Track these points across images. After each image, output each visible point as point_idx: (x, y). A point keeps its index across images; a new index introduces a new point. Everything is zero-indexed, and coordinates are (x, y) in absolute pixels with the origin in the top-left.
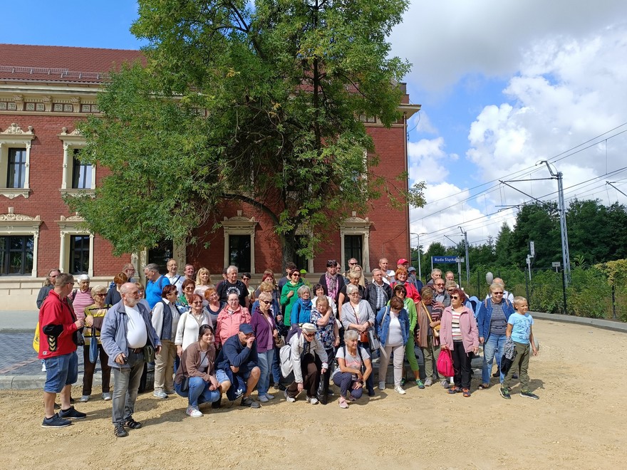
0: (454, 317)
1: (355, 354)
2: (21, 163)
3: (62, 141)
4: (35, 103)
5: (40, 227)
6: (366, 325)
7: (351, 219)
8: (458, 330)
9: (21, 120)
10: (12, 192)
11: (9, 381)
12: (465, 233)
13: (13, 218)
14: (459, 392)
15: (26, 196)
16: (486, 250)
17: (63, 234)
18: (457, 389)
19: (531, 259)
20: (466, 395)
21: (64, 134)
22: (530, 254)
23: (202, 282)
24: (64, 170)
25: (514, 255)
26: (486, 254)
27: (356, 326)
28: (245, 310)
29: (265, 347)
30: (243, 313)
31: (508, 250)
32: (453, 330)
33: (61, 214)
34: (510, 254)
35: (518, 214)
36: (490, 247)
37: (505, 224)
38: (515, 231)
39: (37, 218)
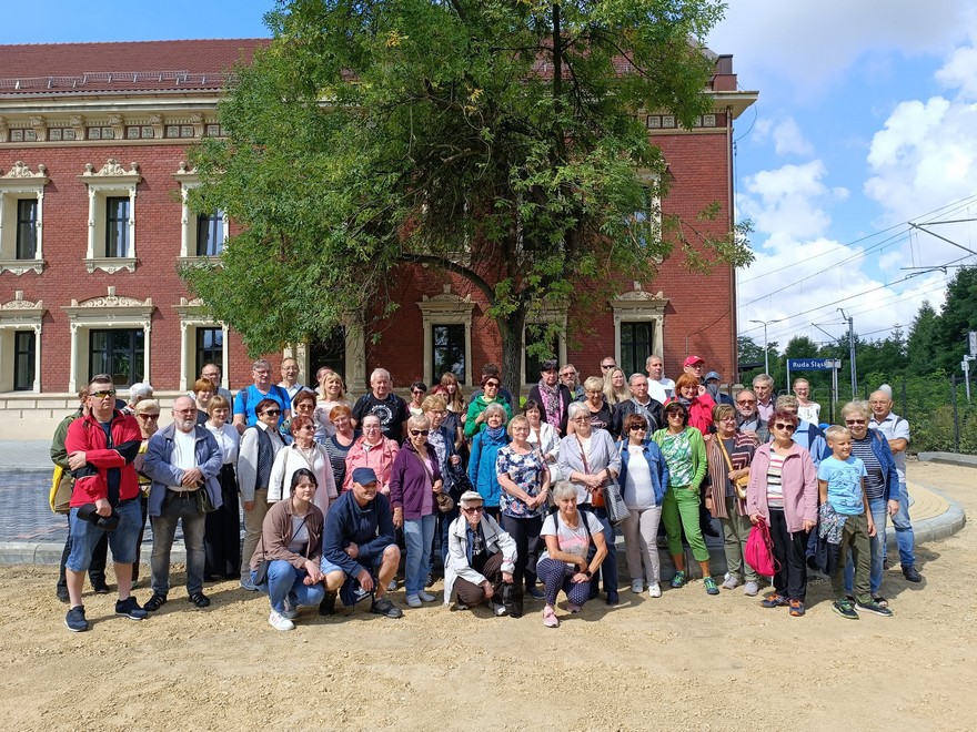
0: (772, 463)
1: (576, 524)
2: (125, 220)
3: (180, 183)
4: (141, 127)
5: (152, 315)
6: (602, 475)
7: (632, 294)
8: (778, 489)
9: (121, 153)
10: (111, 264)
11: (30, 551)
12: (851, 320)
13: (115, 302)
14: (782, 605)
15: (132, 270)
16: (890, 348)
17: (185, 325)
18: (779, 599)
19: (970, 362)
20: (795, 612)
21: (182, 172)
22: (969, 354)
23: (329, 396)
24: (184, 227)
25: (941, 356)
26: (889, 355)
27: (583, 477)
28: (391, 444)
29: (418, 510)
30: (387, 450)
31: (930, 348)
32: (770, 488)
33: (181, 295)
34: (932, 354)
35: (949, 286)
36: (898, 343)
37: (926, 303)
38: (943, 315)
39: (148, 303)
